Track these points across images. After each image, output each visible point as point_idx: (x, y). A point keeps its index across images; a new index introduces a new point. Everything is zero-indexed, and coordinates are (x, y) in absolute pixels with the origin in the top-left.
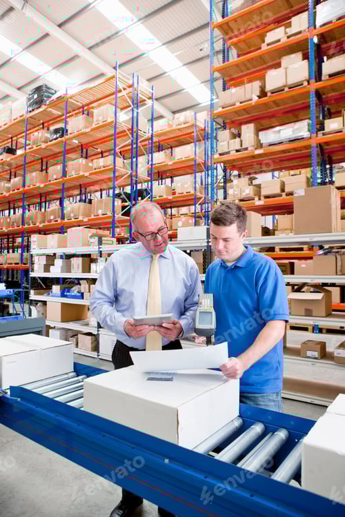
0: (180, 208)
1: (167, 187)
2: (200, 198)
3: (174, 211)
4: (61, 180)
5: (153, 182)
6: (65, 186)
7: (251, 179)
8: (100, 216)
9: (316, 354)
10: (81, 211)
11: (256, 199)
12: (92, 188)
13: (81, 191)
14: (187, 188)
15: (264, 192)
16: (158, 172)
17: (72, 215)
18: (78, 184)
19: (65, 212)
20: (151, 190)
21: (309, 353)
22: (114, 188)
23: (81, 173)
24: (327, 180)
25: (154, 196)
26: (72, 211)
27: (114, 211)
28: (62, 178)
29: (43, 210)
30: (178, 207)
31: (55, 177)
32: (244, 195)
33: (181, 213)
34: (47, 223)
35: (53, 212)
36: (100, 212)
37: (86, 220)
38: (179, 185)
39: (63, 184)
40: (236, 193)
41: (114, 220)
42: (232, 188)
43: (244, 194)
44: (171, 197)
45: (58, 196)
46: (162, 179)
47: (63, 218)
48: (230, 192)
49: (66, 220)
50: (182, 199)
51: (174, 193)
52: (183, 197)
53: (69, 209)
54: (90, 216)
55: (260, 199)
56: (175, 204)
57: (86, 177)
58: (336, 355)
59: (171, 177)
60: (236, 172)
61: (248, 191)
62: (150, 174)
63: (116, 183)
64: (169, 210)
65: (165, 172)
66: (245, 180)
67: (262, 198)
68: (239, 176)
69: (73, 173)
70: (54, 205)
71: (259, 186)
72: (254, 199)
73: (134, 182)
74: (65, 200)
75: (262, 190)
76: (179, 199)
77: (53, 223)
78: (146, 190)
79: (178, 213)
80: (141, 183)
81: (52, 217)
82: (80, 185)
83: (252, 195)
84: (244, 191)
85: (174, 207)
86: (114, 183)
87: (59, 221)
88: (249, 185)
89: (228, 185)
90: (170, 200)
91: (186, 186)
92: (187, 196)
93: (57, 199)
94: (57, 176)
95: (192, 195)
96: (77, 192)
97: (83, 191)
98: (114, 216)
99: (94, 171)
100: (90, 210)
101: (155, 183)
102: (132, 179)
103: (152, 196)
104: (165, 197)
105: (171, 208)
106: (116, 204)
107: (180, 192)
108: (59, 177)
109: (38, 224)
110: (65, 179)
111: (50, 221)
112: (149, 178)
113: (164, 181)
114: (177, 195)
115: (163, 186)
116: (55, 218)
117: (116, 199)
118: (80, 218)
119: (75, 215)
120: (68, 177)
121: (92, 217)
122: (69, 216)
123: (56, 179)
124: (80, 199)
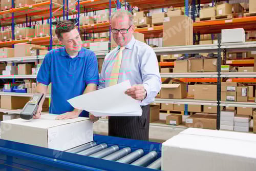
0: (101, 33)
1: (90, 18)
3: (96, 35)
4: (11, 10)
5: (80, 14)
6: (15, 15)
7: (145, 13)
8: (42, 37)
9: (175, 122)
10: (27, 33)
11: (149, 26)
12: (36, 17)
13: (27, 19)
14: (104, 18)
15: (154, 22)
16: (84, 7)
17: (20, 36)
18: (24, 13)
19: (15, 34)
20: (78, 20)
21: (171, 122)
22: (51, 17)
23: (26, 6)
24: (196, 15)
25: (80, 24)
26: (20, 34)
27: (51, 34)
28: (11, 8)
30: (99, 32)
31: (6, 7)
33: (101, 36)
34: (1, 42)
35: (6, 34)
36: (41, 34)
37: (31, 40)
39: (13, 14)
40: (135, 22)
41: (51, 40)
43: (140, 23)
44: (93, 25)
45: (10, 23)
46: (87, 12)
47: (13, 38)
49: (16, 40)
50: (101, 27)
51: (95, 23)
52: (102, 25)
53: (18, 32)
54: (34, 37)
55: (151, 26)
56: (96, 30)
57: (30, 8)
58: (186, 122)
59: (94, 11)
60: (136, 8)
61: (143, 21)
62: (77, 8)
63: (53, 13)
64: (93, 34)
65: (89, 7)
66: (142, 13)
67: (153, 26)
68: (139, 11)
69: (20, 5)
70: (7, 30)
71: (150, 18)
72: (147, 27)
73: (66, 13)
74: (16, 26)
75: (152, 20)
76: (99, 27)
77: (6, 42)
78: (75, 19)
79: (99, 36)
80: (71, 14)
81: (5, 38)
82: (26, 15)
83: (145, 23)
84: (141, 21)
85: (96, 32)
86: (51, 14)
87: (11, 40)
88: (144, 16)
90: (93, 27)
92: (104, 24)
93: (9, 25)
94: (8, 7)
95: (108, 24)
96: (24, 20)
97: (29, 19)
98: (51, 38)
99: (36, 4)
100: (34, 32)
101: (82, 15)
102: (64, 11)
103: (78, 23)
104: (89, 25)
105: (94, 33)
106: (52, 28)
107: (100, 21)
108: (9, 8)
110: (14, 9)
111: (3, 40)
112: (77, 11)
113: (89, 13)
114: (97, 23)
115: (88, 17)
116: (7, 38)
117: (52, 25)
118: (27, 39)
119: (23, 37)
120: (16, 8)
121: (36, 38)
122: (18, 37)
123: (7, 9)
124: (27, 24)
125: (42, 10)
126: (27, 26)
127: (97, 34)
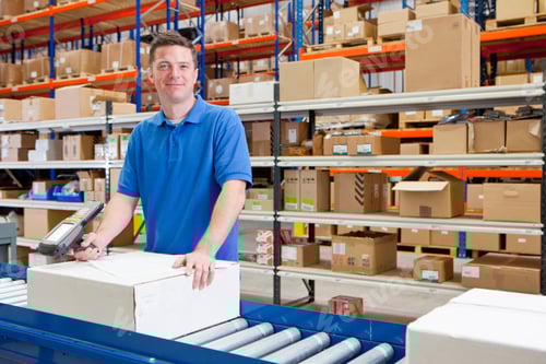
0: (254, 61)
1: (230, 24)
2: (286, 43)
3: (243, 66)
4: (47, 10)
5: (207, 17)
6: (55, 22)
7: (362, 11)
8: (117, 72)
9: (435, 275)
10: (84, 62)
11: (370, 42)
12: (104, 25)
13: (83, 30)
14: (264, 26)
15: (383, 31)
17: (69, 70)
18: (77, 17)
19: (57, 65)
20: (202, 30)
21: (426, 274)
22: (139, 25)
24: (487, 13)
25: (205, 39)
26: (68, 64)
27: (138, 64)
28: (48, 6)
29: (18, 62)
30: (251, 58)
31: (36, 4)
32: (350, 36)
33: (255, 68)
34: (25, 85)
35: (34, 67)
36: (116, 65)
37: (92, 78)
38: (250, 21)
40: (337, 32)
41: (139, 79)
42: (331, 24)
43: (350, 34)
44: (235, 42)
45: (44, 39)
46: (222, 11)
47: (53, 76)
48: (329, 31)
49: (58, 80)
50: (255, 45)
51: (242, 36)
52: (256, 41)
53: (63, 60)
54: (100, 72)
55: (375, 43)
56: (245, 54)
57: (91, 6)
58: (463, 275)
59: (238, 9)
61: (357, 29)
62: (199, 2)
63: (142, 16)
64: (235, 64)
66: (353, 10)
67: (379, 41)
68: (346, 5)
70: (39, 55)
71: (374, 22)
72: (366, 43)
73: (172, 15)
74: (58, 46)
75: (379, 27)
76: (251, 45)
77: (36, 83)
78: (194, 30)
79: (251, 68)
80: (184, 17)
81: (34, 75)
82: (82, 20)
83: (362, 36)
84: (350, 30)
85: (244, 59)
86: (138, 16)
87: (47, 81)
88: (359, 19)
89: (326, 20)
90: (235, 46)
91: (262, 22)
92: (263, 40)
93: (42, 45)
94: (40, 3)
95: (271, 38)
96: (77, 32)
97: (87, 31)
98: (139, 73)
100: (98, 61)
101: (210, 19)
102: (168, 10)
103: (202, 38)
104: (226, 41)
105: (238, 60)
106: (142, 51)
107: (252, 33)
108: (44, 5)
109: (9, 86)
110: (54, 8)
111: (31, 80)
112: (198, 9)
113: (226, 14)
114: (246, 38)
115: (223, 23)
116: (39, 76)
117: (142, 44)
118: (83, 76)
119: (74, 72)
120: (59, 6)
121: (103, 74)
122: (64, 72)
123: (39, 9)
124: (83, 42)
125: (119, 8)
126: (83, 47)
127: (247, 62)
